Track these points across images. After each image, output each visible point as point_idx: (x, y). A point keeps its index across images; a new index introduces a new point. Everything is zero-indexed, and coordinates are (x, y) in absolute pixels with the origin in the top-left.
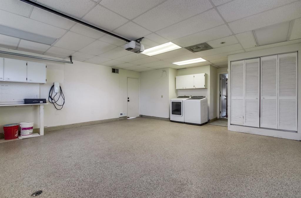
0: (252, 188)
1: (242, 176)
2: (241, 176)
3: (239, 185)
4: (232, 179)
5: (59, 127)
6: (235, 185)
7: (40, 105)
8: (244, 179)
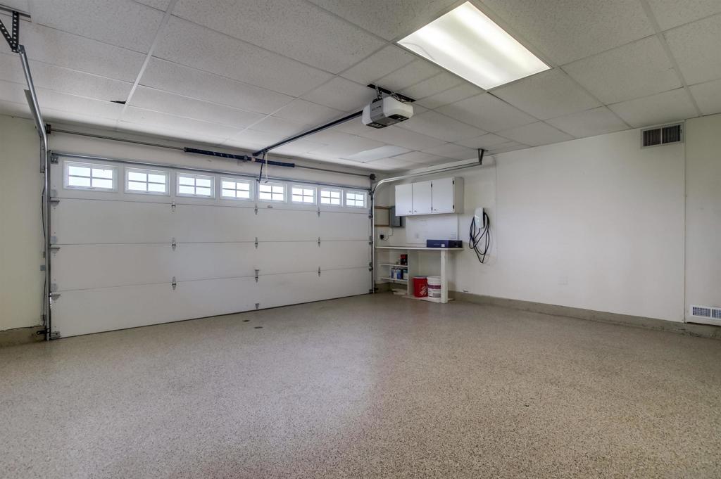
0: (67, 456)
1: (103, 464)
2: (105, 465)
3: (98, 444)
4: (121, 444)
5: (483, 297)
6: (106, 438)
7: (440, 250)
8: (94, 462)
